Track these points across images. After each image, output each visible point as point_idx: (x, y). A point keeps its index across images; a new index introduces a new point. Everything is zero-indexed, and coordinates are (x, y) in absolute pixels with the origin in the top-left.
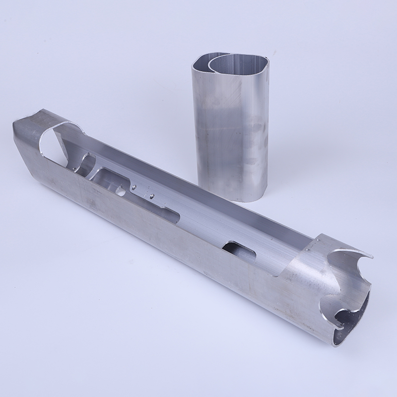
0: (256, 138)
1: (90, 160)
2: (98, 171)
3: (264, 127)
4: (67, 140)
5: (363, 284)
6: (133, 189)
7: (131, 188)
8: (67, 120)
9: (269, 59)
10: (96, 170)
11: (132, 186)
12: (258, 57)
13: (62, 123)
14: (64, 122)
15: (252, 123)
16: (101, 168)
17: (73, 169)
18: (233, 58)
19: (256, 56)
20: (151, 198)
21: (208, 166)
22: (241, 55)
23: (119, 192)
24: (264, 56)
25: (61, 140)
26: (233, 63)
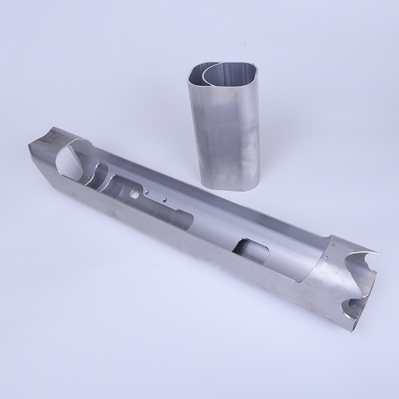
0: (251, 138)
1: (103, 169)
2: (112, 178)
3: (255, 128)
4: (79, 151)
5: (369, 272)
6: (147, 194)
7: (144, 193)
8: (77, 137)
9: (256, 65)
10: (110, 177)
11: (145, 191)
12: (245, 64)
13: (74, 141)
15: (248, 127)
16: (114, 175)
17: (89, 177)
18: (222, 67)
20: (165, 201)
22: (230, 64)
24: (251, 63)
25: (74, 152)
26: (222, 71)
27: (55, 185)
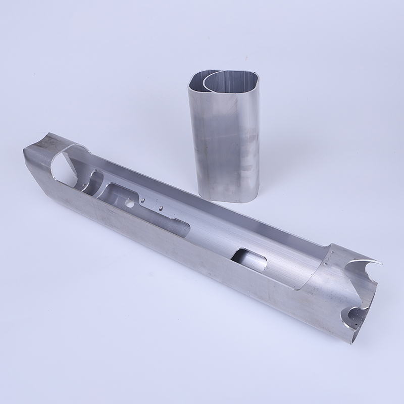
0: (251, 148)
1: (98, 177)
2: (107, 186)
3: (255, 137)
4: (75, 158)
5: (370, 284)
6: (142, 202)
7: (140, 201)
8: (73, 143)
9: (258, 74)
10: (104, 186)
11: (141, 200)
12: (247, 73)
13: (69, 147)
14: (71, 145)
15: (248, 136)
16: (110, 183)
17: (84, 185)
18: (223, 75)
19: (246, 72)
20: (161, 210)
21: (208, 175)
23: (127, 203)
24: (253, 71)
26: (224, 79)
27: (48, 192)
